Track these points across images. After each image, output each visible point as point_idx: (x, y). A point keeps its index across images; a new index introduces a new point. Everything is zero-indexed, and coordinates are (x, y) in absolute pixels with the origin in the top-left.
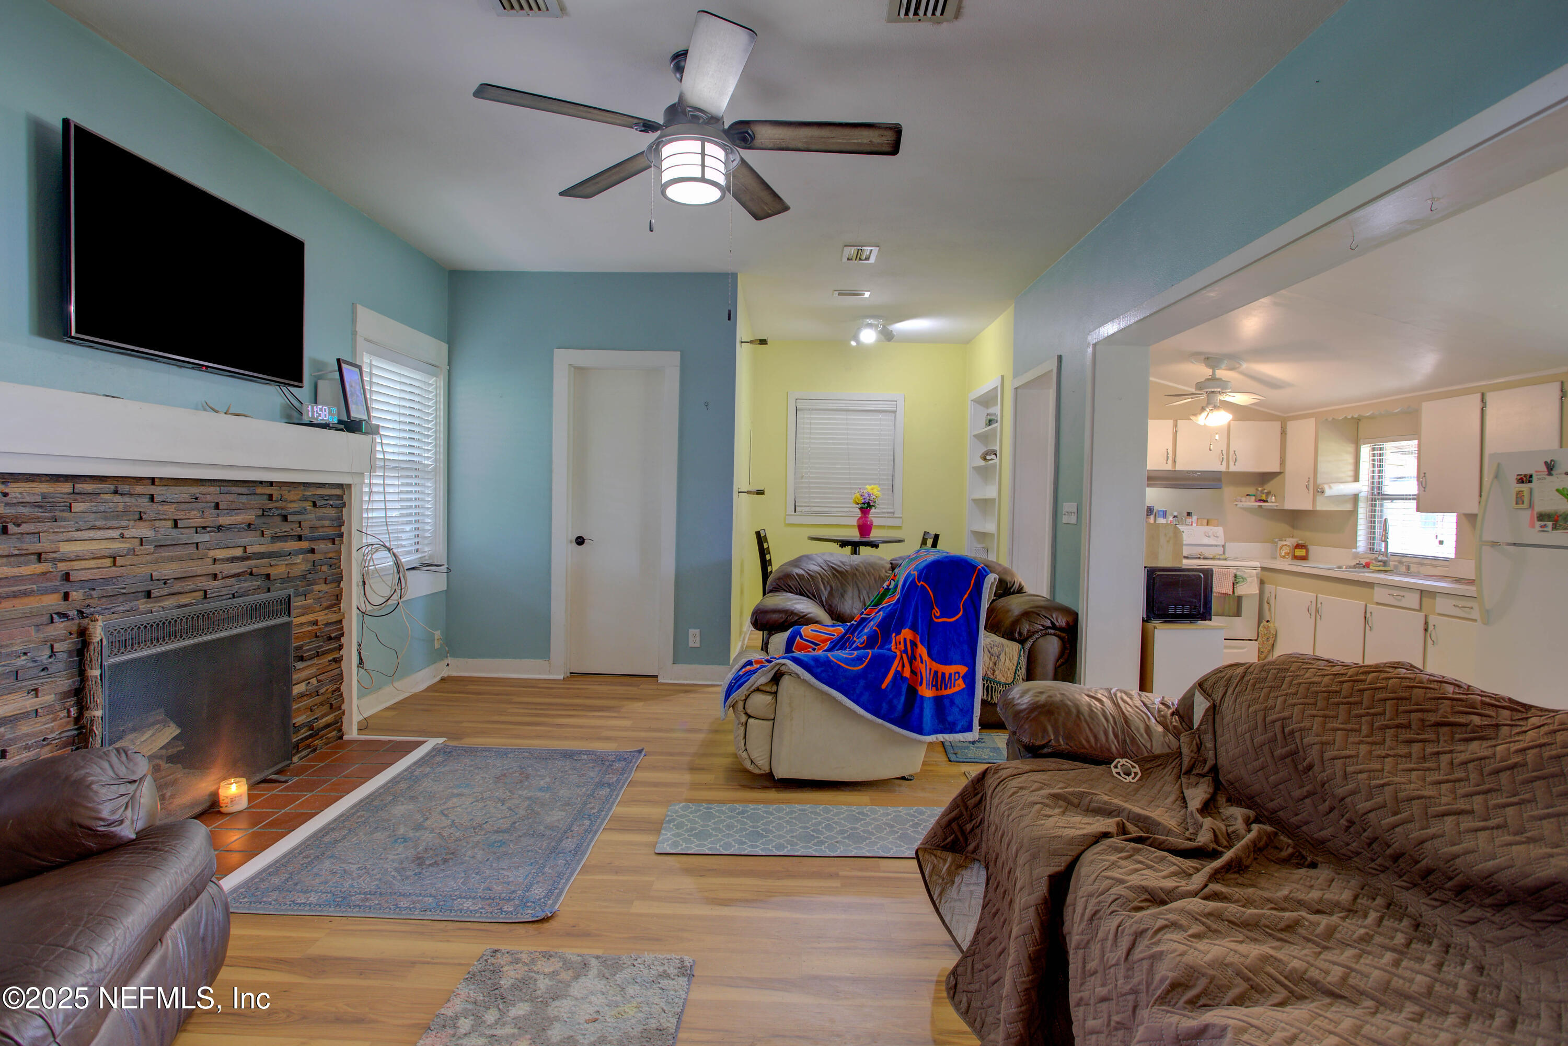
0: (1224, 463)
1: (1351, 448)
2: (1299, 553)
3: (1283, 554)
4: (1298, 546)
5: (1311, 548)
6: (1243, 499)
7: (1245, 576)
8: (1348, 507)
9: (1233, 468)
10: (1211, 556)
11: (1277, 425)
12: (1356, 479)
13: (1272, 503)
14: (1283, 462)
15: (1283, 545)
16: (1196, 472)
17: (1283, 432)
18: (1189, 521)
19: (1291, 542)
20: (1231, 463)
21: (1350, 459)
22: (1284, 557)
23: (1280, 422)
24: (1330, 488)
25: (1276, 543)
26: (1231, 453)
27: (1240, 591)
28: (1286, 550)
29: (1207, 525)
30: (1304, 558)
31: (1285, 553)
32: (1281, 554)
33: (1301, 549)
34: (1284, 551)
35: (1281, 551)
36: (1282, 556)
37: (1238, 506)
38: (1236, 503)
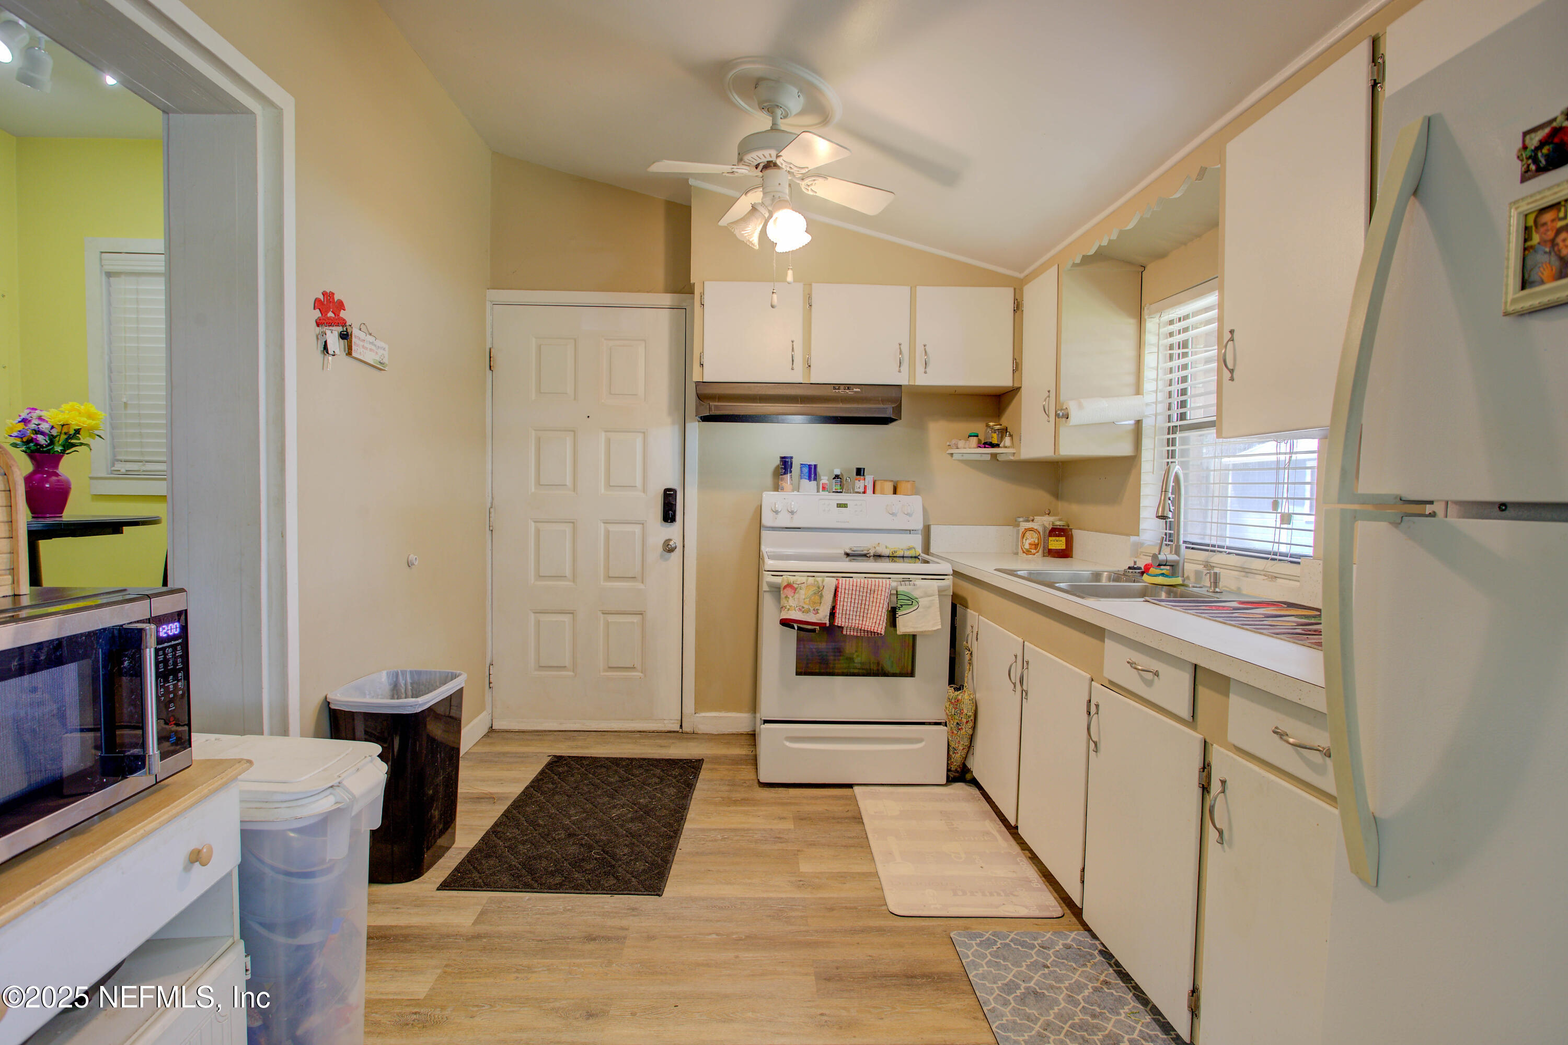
0: (905, 367)
1: (1128, 325)
2: (1058, 543)
3: (1027, 546)
4: (1055, 532)
5: (1077, 534)
6: (961, 443)
7: (916, 594)
8: (1124, 449)
9: (922, 380)
10: (886, 552)
11: (1007, 294)
12: (1138, 391)
13: (1006, 451)
14: (1017, 367)
15: (1027, 530)
16: (849, 386)
17: (1018, 307)
18: (859, 484)
19: (1044, 522)
20: (920, 368)
21: (1129, 351)
22: (1028, 552)
23: (1012, 290)
24: (1080, 406)
25: (1018, 525)
26: (919, 350)
27: (906, 625)
28: (1031, 538)
29: (895, 492)
30: (1065, 554)
31: (1030, 544)
32: (1023, 546)
33: (1058, 536)
34: (1028, 542)
35: (1024, 540)
36: (1024, 550)
37: (955, 456)
38: (951, 451)
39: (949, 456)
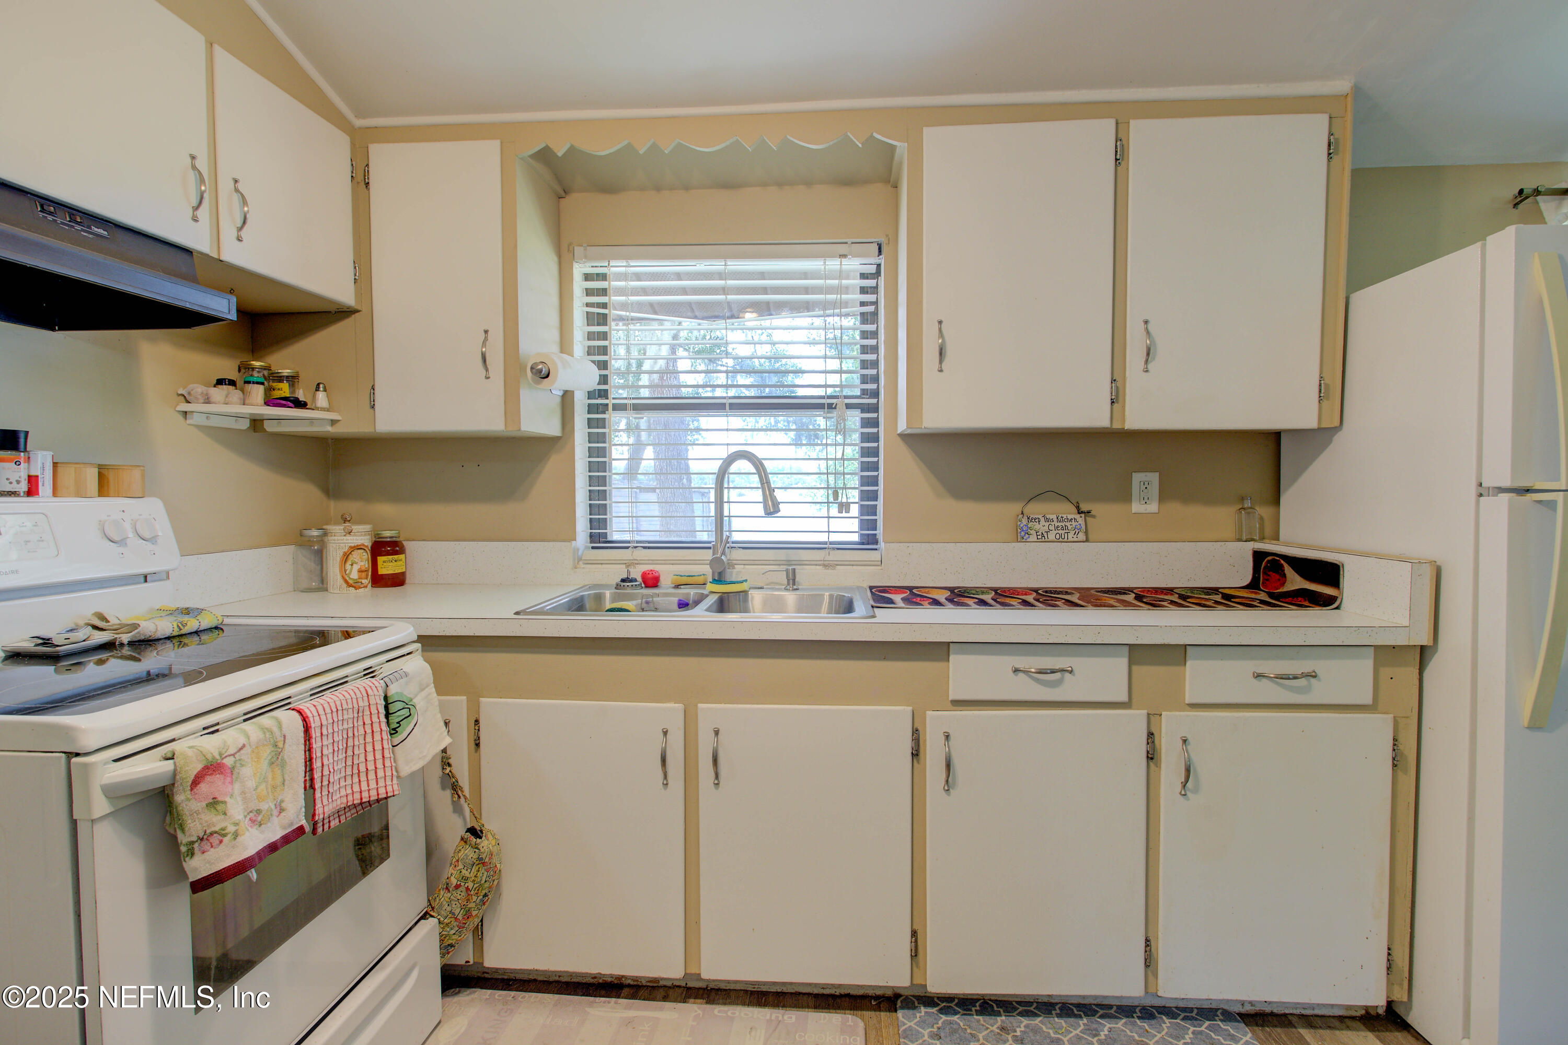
0: (205, 214)
1: (554, 263)
2: (388, 565)
3: (354, 576)
5: (411, 548)
8: (556, 427)
13: (318, 415)
15: (353, 549)
19: (365, 534)
20: (228, 226)
23: (348, 141)
26: (225, 182)
28: (356, 562)
29: (103, 492)
30: (401, 580)
31: (360, 571)
32: (349, 575)
33: (392, 554)
34: (356, 568)
35: (348, 566)
36: (351, 582)
37: (197, 419)
38: (184, 407)
39: (181, 418)
